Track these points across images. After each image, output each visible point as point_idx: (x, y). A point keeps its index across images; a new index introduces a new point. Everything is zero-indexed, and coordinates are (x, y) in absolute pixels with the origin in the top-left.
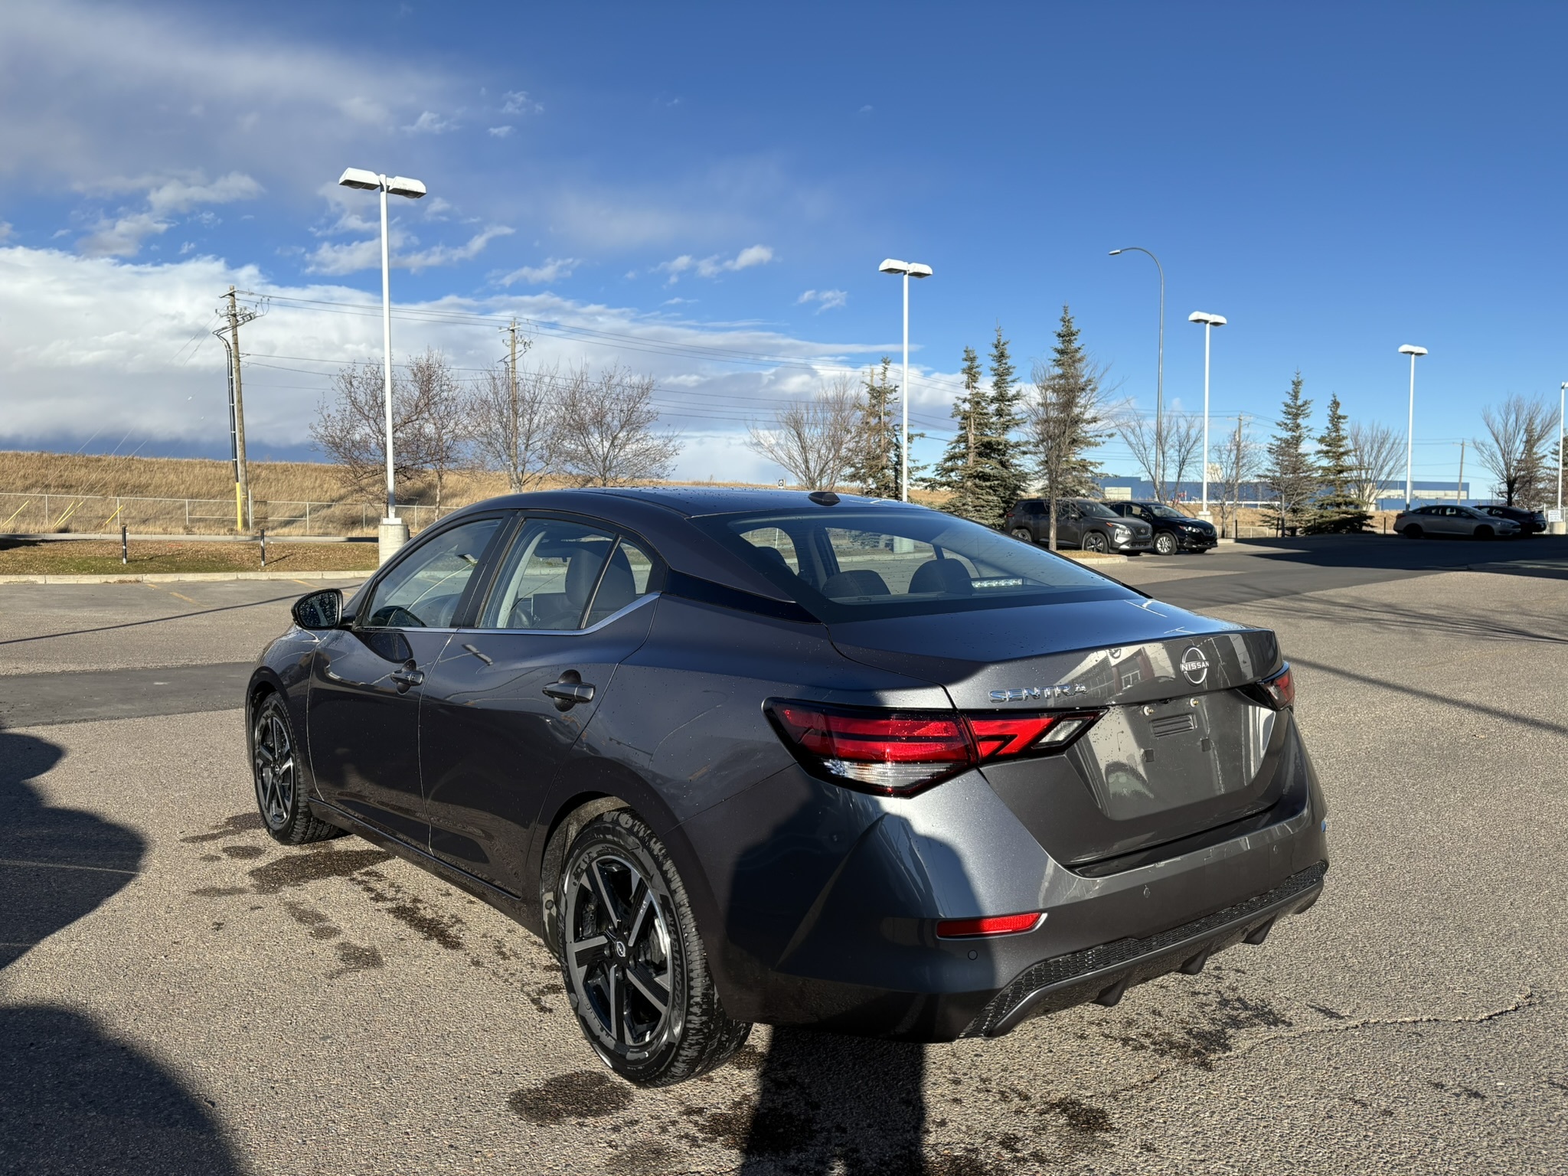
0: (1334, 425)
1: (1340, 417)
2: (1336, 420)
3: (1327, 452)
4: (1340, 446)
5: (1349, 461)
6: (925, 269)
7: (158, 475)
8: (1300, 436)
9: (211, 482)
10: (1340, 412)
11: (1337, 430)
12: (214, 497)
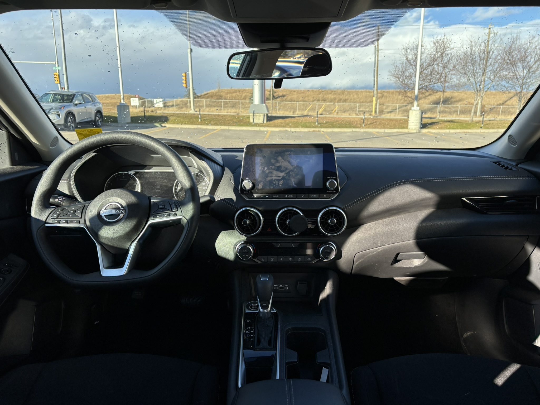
7: (352, 96)
9: (367, 98)
12: (368, 103)
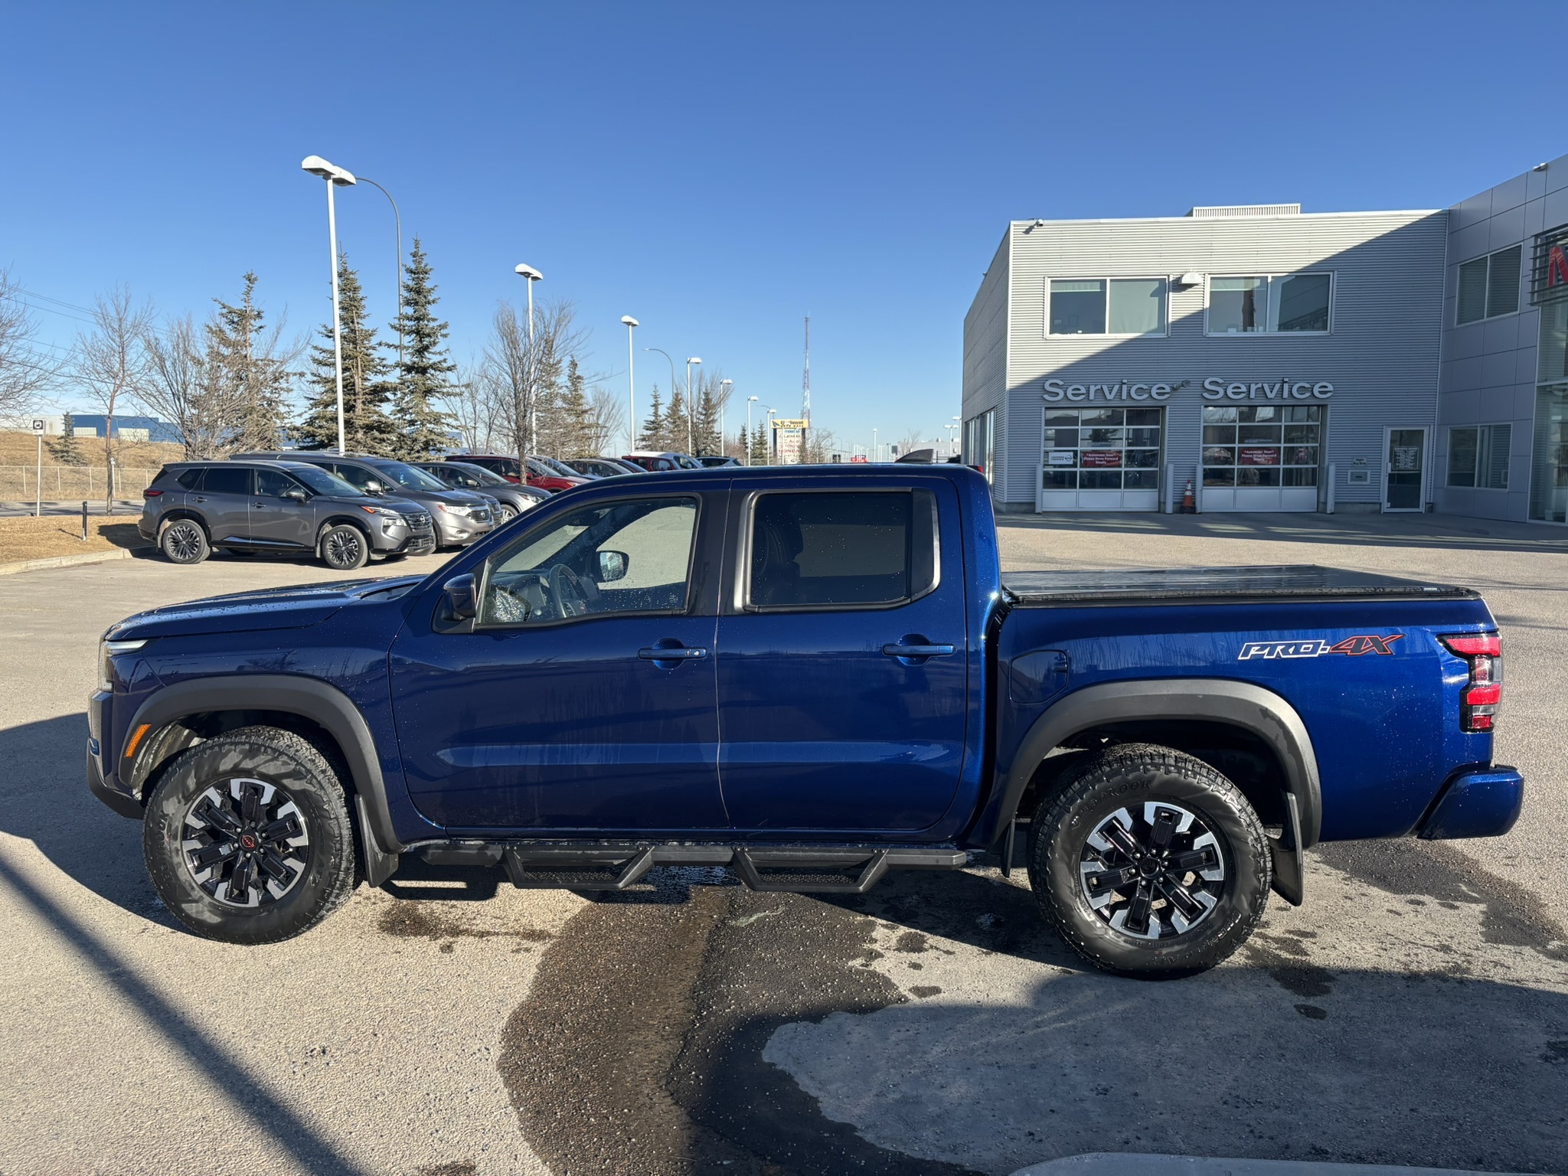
0: (573, 384)
1: (579, 377)
2: (575, 380)
4: (579, 405)
5: (588, 419)
6: (349, 177)
10: (578, 373)
11: (576, 390)
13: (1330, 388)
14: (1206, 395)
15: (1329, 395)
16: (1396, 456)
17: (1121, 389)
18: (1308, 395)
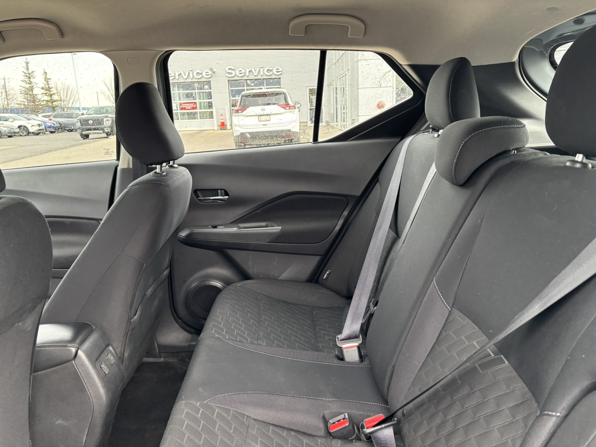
0: (46, 82)
3: (46, 93)
4: (51, 91)
5: (56, 97)
8: (33, 86)
11: (48, 84)
13: (281, 70)
14: (227, 75)
15: (280, 73)
16: (311, 100)
17: (189, 73)
18: (271, 73)
